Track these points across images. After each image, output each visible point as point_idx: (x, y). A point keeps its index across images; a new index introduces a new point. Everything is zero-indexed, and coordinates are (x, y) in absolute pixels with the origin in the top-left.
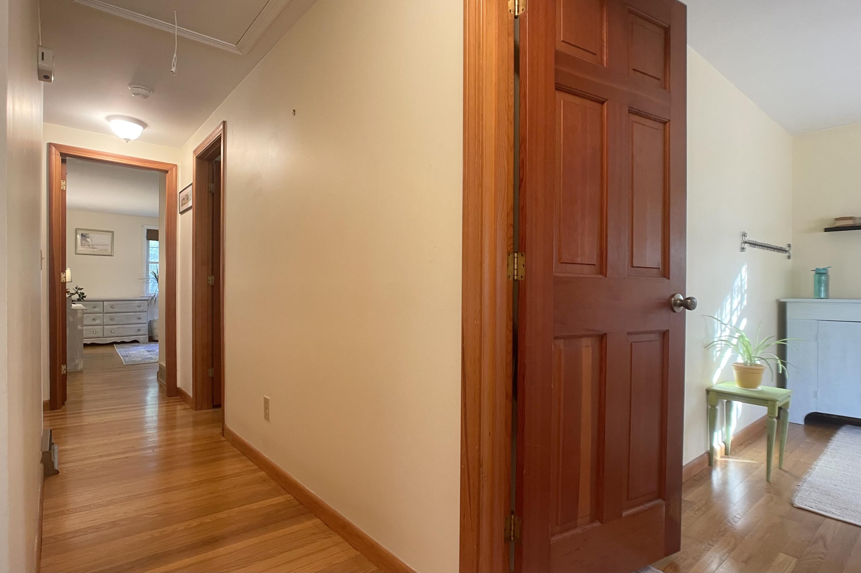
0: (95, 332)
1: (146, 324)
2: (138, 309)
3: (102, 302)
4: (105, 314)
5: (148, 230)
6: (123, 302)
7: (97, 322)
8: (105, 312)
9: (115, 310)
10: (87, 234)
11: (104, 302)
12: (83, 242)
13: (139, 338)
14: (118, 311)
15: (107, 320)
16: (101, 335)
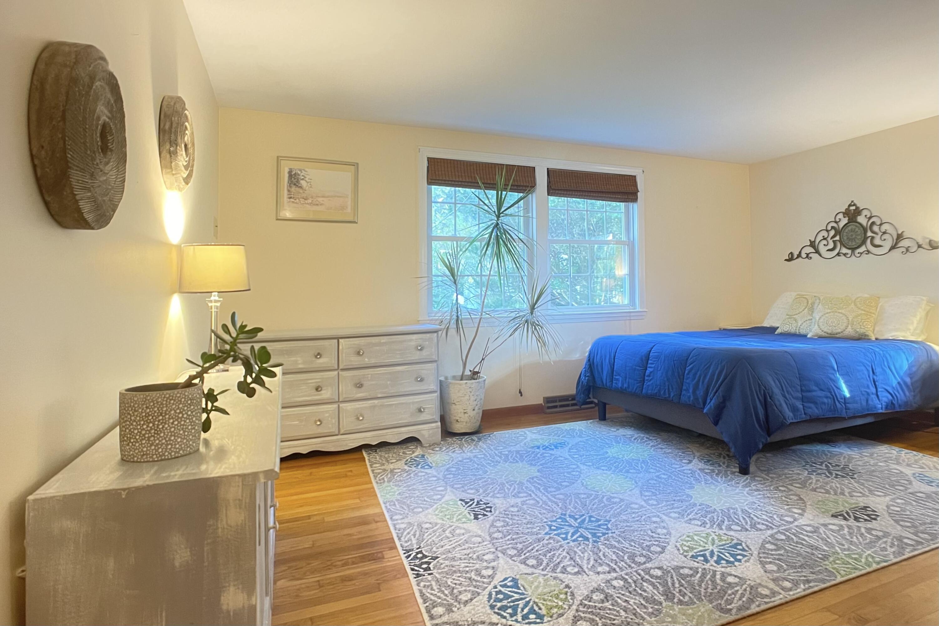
0: (318, 423)
1: (436, 394)
2: (416, 356)
3: (336, 341)
4: (340, 373)
5: (429, 160)
6: (384, 339)
7: (326, 394)
8: (341, 367)
9: (367, 361)
10: (300, 170)
11: (340, 340)
12: (293, 189)
13: (420, 431)
14: (373, 361)
15: (347, 389)
16: (335, 430)
